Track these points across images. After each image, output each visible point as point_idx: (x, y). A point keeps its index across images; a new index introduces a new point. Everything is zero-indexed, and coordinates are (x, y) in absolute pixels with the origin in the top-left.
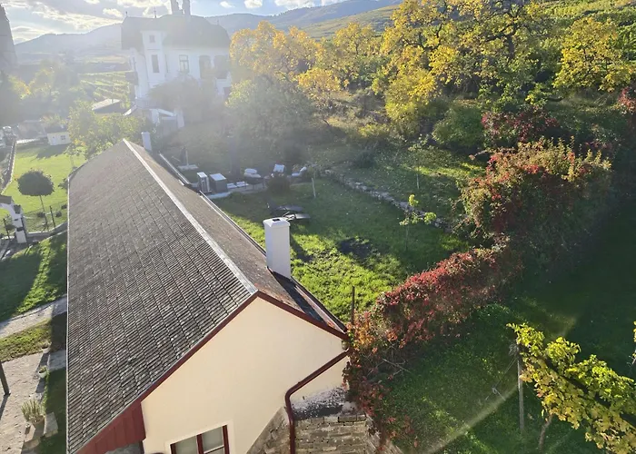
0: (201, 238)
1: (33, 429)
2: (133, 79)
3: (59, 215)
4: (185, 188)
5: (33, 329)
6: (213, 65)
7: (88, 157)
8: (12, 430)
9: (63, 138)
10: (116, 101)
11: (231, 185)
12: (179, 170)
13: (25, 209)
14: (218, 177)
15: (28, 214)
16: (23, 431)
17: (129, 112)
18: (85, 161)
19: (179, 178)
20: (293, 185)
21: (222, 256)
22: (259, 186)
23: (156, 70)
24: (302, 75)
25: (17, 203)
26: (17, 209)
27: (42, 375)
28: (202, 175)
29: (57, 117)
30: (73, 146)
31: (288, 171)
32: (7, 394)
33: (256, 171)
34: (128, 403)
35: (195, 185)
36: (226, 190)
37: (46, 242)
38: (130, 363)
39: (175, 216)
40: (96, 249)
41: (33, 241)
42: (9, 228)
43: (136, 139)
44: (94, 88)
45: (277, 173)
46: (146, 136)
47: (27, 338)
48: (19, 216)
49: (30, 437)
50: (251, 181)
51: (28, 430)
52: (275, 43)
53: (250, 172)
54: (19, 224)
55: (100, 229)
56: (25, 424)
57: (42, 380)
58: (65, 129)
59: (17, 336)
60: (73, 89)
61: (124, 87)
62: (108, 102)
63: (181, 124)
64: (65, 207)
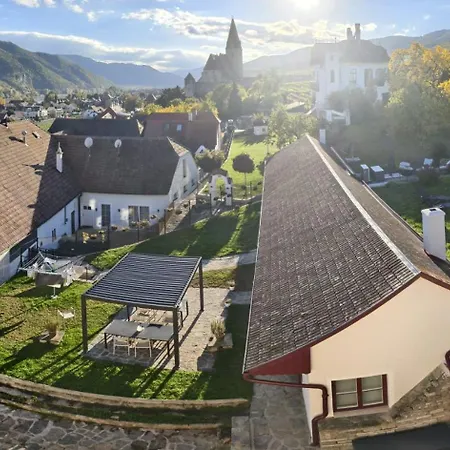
0: (366, 223)
1: (215, 339)
2: (316, 87)
3: (255, 189)
4: (352, 178)
5: (225, 270)
6: (374, 76)
7: (279, 146)
8: (201, 335)
9: (264, 130)
10: (301, 104)
11: (387, 176)
12: (346, 162)
13: (234, 182)
14: (377, 169)
15: (236, 185)
16: (208, 339)
17: (310, 112)
18: (277, 150)
19: (345, 169)
20: (441, 176)
21: (386, 239)
22: (411, 178)
23: (332, 81)
24: (446, 83)
25: (230, 176)
26: (230, 180)
27: (227, 305)
28: (365, 167)
29: (262, 115)
30: (270, 137)
31: (436, 164)
32: (202, 310)
33: (408, 164)
34: (299, 346)
35: (358, 175)
36: (384, 180)
37: (244, 208)
38: (303, 316)
39: (345, 202)
40: (281, 220)
41: (236, 205)
42: (223, 193)
43: (315, 134)
44: (287, 93)
45: (427, 166)
46: (322, 133)
47: (221, 276)
48: (229, 186)
49: (212, 344)
50: (405, 173)
51: (211, 339)
52: (424, 59)
53: (404, 165)
54: (229, 192)
55: (285, 206)
56: (210, 334)
57: (226, 308)
58: (266, 124)
59: (215, 272)
60: (275, 94)
61: (308, 93)
62: (296, 104)
63: (348, 122)
64: (260, 183)
